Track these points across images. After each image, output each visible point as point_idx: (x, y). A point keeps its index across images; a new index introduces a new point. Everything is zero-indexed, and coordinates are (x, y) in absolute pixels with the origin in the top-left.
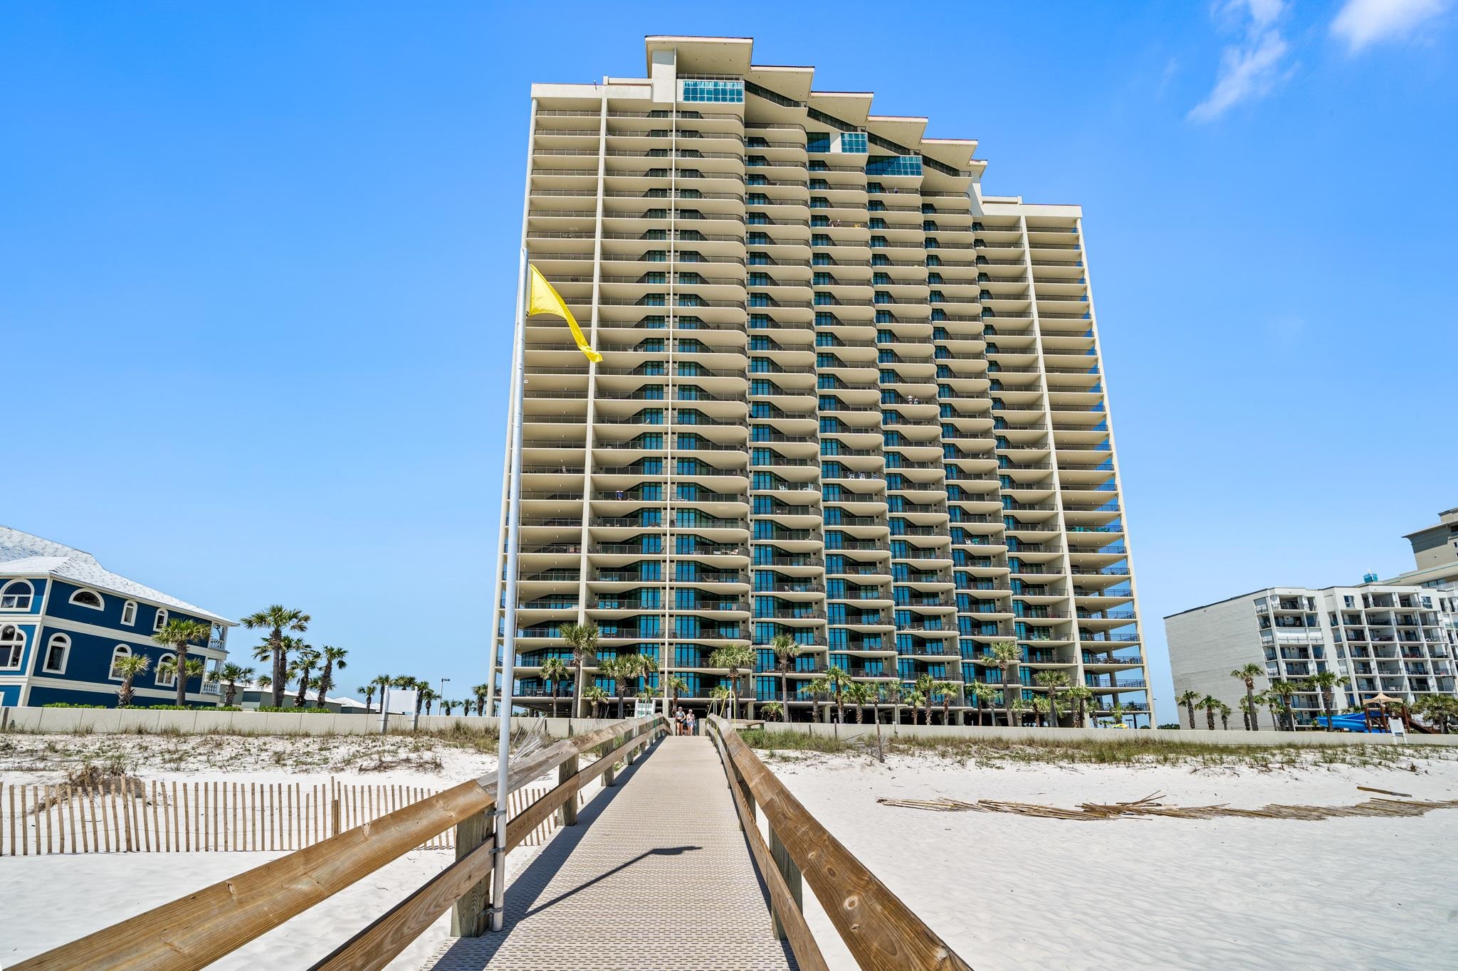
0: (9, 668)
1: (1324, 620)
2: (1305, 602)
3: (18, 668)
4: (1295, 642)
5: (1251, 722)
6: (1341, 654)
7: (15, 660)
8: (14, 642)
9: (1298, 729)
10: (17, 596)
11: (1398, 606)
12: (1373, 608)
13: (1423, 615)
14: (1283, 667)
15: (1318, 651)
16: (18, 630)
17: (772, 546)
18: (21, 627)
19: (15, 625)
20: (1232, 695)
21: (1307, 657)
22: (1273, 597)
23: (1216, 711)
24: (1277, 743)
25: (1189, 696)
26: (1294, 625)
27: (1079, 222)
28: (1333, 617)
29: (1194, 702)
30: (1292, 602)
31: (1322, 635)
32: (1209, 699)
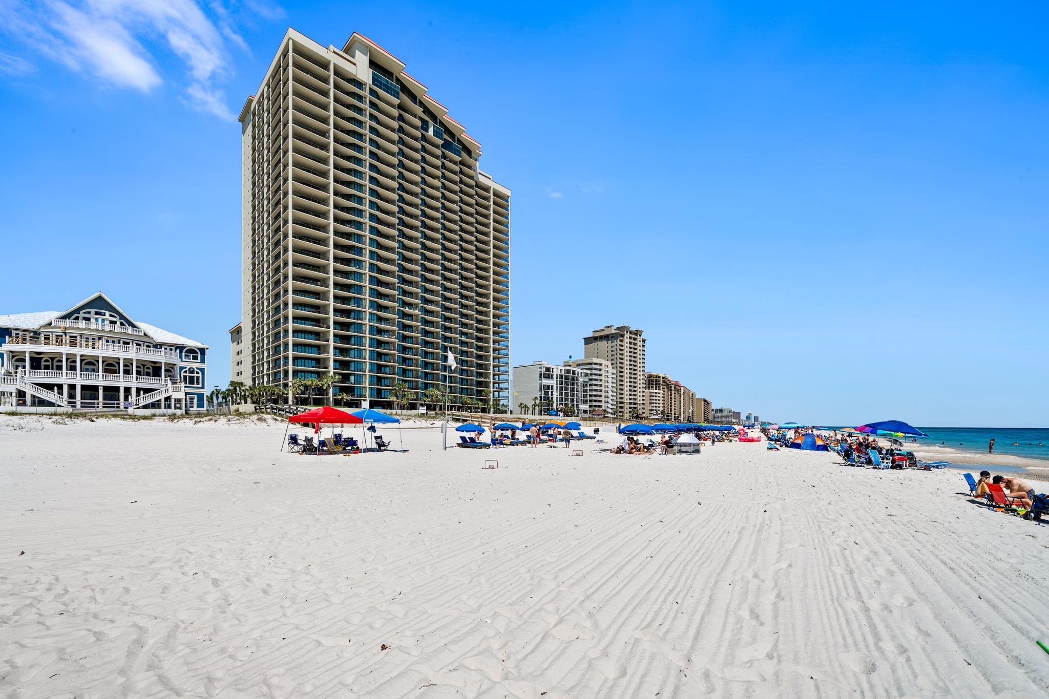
0: (195, 385)
1: (555, 377)
2: (551, 370)
3: (200, 385)
4: (547, 384)
5: (534, 413)
6: (557, 390)
7: (198, 383)
8: (195, 375)
9: (544, 414)
10: (192, 355)
11: (571, 374)
12: (566, 374)
13: (577, 377)
14: (543, 392)
15: (552, 386)
16: (196, 370)
17: (402, 333)
18: (197, 368)
19: (194, 367)
20: (530, 404)
21: (549, 389)
22: (544, 367)
23: (526, 409)
24: (539, 419)
25: (521, 404)
26: (547, 378)
27: (509, 198)
28: (557, 375)
29: (522, 406)
30: (548, 369)
31: (553, 382)
32: (525, 405)
